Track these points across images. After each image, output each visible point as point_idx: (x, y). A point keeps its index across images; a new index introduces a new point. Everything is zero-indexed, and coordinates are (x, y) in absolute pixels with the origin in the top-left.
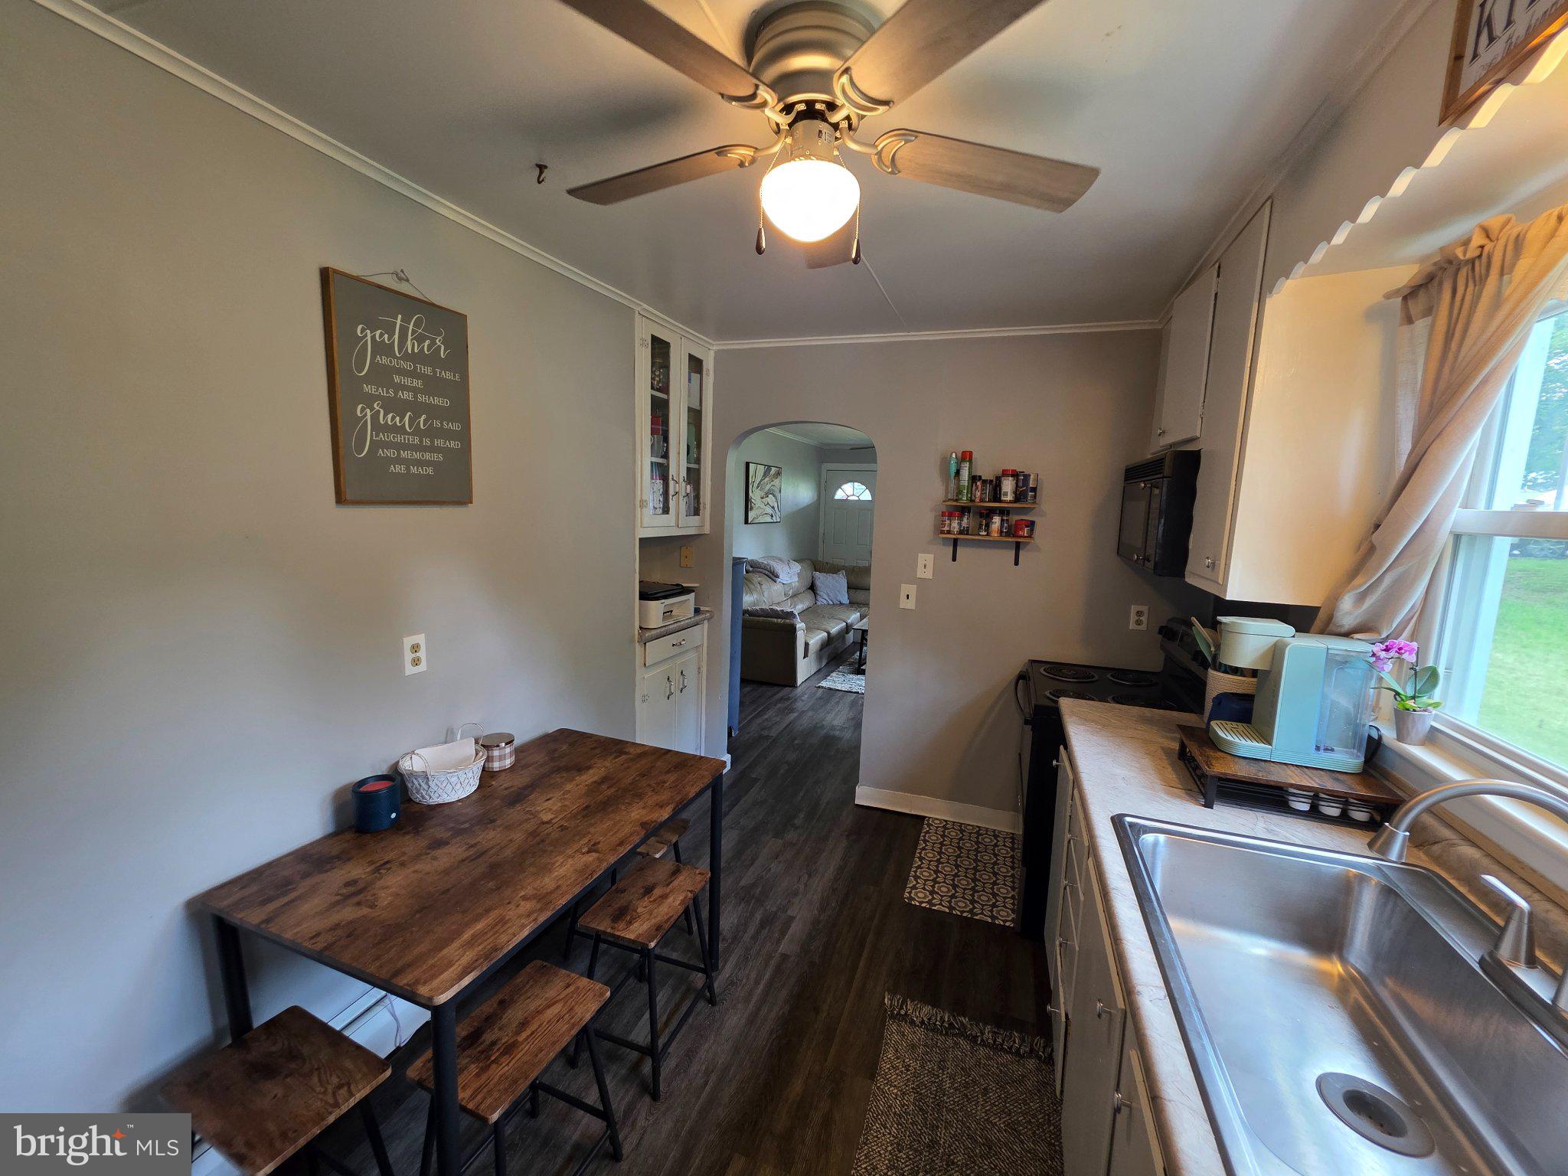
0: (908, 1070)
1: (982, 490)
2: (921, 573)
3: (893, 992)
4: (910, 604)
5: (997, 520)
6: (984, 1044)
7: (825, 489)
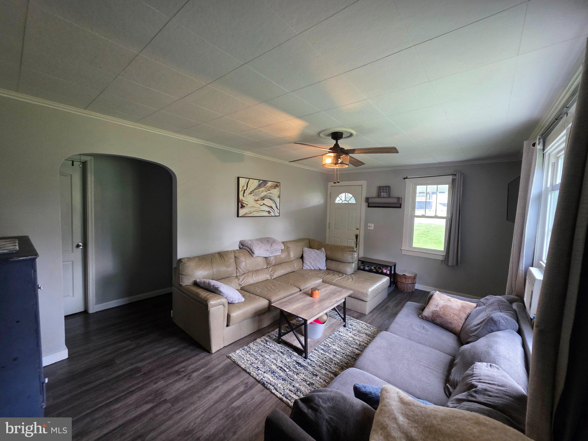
7: (329, 197)
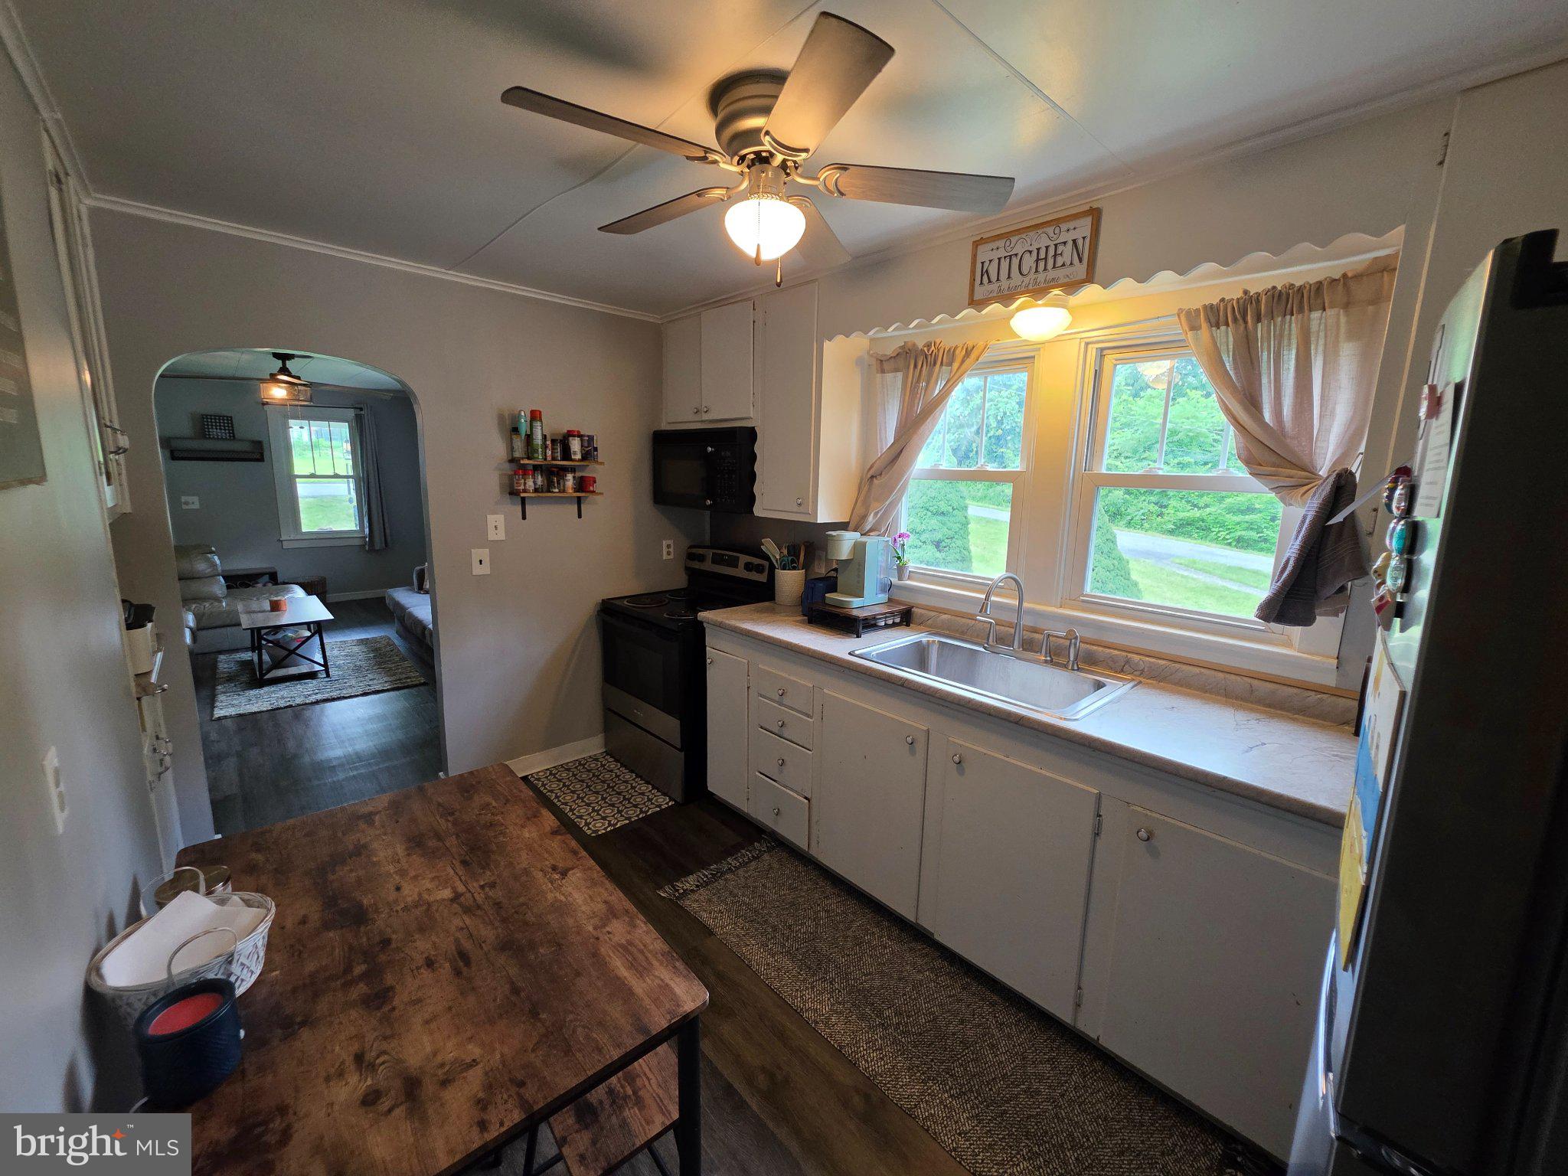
0: (722, 913)
1: (553, 449)
2: (492, 536)
3: (661, 888)
4: (485, 570)
5: (570, 477)
6: (737, 868)
